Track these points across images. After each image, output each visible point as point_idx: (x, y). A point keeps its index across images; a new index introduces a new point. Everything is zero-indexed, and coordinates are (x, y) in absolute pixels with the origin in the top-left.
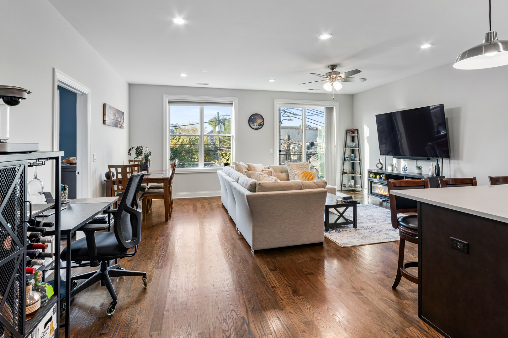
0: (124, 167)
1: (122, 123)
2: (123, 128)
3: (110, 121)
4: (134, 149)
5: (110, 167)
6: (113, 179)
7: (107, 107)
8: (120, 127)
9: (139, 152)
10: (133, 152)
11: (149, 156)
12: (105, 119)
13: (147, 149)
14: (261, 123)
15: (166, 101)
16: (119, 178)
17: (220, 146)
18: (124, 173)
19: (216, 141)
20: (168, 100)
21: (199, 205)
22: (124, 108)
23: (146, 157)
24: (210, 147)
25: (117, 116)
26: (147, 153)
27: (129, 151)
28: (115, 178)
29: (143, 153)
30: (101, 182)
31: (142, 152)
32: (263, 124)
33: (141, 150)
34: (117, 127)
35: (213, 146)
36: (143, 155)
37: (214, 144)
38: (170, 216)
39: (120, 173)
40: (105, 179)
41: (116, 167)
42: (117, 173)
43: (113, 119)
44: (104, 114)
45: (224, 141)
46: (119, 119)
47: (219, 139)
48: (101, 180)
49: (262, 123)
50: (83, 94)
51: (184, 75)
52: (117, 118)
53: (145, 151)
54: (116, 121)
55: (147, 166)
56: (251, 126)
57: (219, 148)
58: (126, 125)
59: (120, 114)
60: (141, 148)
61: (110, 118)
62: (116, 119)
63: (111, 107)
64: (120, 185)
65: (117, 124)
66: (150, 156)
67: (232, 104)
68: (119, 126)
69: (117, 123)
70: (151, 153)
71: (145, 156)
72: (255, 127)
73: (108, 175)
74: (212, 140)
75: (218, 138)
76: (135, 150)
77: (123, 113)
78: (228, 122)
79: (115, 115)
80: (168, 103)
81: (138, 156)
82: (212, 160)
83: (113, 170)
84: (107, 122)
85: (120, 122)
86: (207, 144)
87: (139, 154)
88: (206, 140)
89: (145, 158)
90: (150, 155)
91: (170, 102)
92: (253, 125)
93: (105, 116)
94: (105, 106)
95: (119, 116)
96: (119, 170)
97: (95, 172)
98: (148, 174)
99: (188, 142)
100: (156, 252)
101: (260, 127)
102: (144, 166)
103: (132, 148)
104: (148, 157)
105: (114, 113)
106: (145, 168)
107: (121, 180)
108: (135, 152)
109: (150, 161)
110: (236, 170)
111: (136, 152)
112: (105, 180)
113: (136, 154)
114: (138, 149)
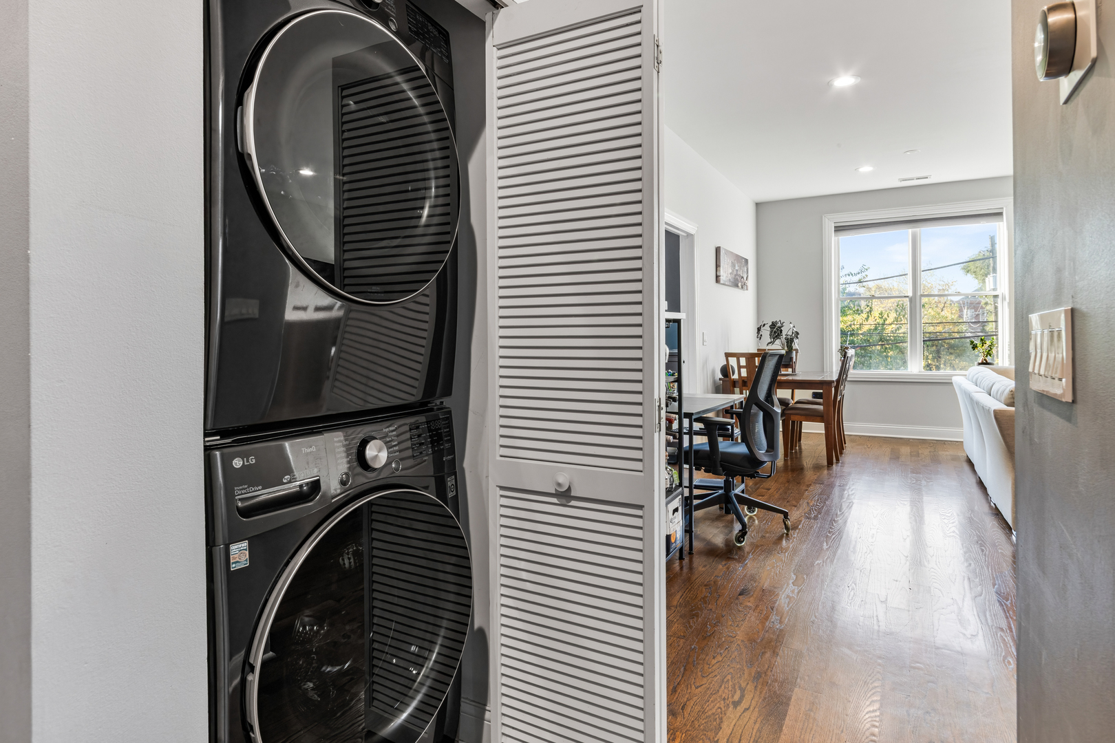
0: (750, 357)
1: (745, 279)
2: (747, 289)
3: (727, 277)
4: (767, 327)
5: (728, 355)
6: (733, 377)
7: (722, 252)
8: (742, 288)
9: (775, 332)
10: (766, 332)
11: (794, 340)
12: (718, 274)
13: (792, 326)
15: (829, 226)
16: (742, 375)
18: (749, 366)
20: (833, 225)
21: (905, 450)
22: (748, 251)
23: (790, 342)
25: (737, 268)
26: (790, 333)
27: (759, 329)
28: (736, 376)
29: (784, 333)
30: (714, 382)
31: (781, 331)
33: (780, 327)
34: (738, 286)
36: (784, 337)
38: (838, 460)
39: (743, 367)
40: (721, 376)
41: (737, 356)
42: (740, 367)
43: (730, 274)
44: (717, 266)
46: (740, 273)
48: (714, 378)
50: (690, 236)
51: (866, 169)
52: (737, 270)
53: (786, 331)
54: (736, 275)
55: (791, 359)
58: (751, 283)
59: (742, 263)
60: (779, 325)
61: (725, 273)
62: (735, 272)
63: (727, 252)
64: (744, 388)
65: (737, 283)
66: (796, 341)
67: (1001, 214)
68: (740, 284)
69: (737, 280)
70: (797, 333)
71: (787, 339)
73: (725, 371)
76: (769, 329)
77: (746, 261)
79: (733, 266)
80: (835, 231)
81: (774, 338)
83: (733, 361)
84: (723, 279)
85: (743, 277)
87: (776, 336)
89: (787, 342)
90: (797, 338)
91: (839, 229)
93: (718, 268)
94: (718, 250)
95: (740, 267)
96: (743, 361)
97: (705, 363)
98: (794, 375)
100: (806, 501)
102: (785, 361)
103: (764, 325)
104: (792, 340)
105: (732, 263)
106: (788, 364)
107: (746, 380)
108: (769, 333)
109: (797, 351)
111: (771, 332)
112: (720, 379)
113: (770, 335)
114: (773, 325)
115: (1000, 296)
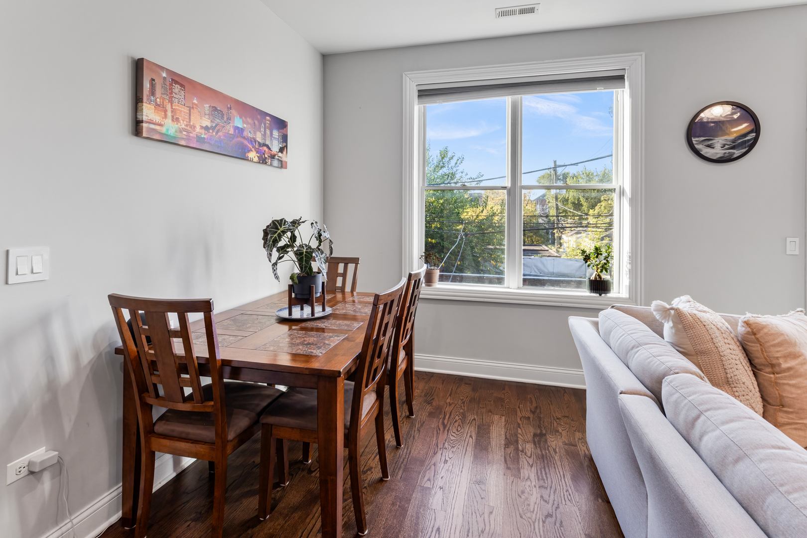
1: (275, 149)
12: (141, 117)
14: (745, 135)
15: (410, 90)
17: (558, 220)
19: (551, 211)
20: (416, 88)
23: (305, 259)
24: (540, 221)
25: (239, 124)
32: (756, 139)
35: (545, 219)
37: (547, 216)
43: (207, 129)
44: (138, 100)
45: (565, 211)
46: (255, 136)
47: (557, 208)
49: (748, 138)
52: (239, 129)
56: (697, 153)
57: (557, 224)
61: (177, 119)
62: (230, 131)
67: (621, 77)
71: (302, 254)
72: (717, 151)
74: (543, 210)
75: (555, 206)
77: (281, 123)
78: (573, 178)
79: (221, 116)
80: (419, 96)
82: (543, 243)
85: (265, 145)
86: (535, 216)
88: (533, 209)
91: (425, 94)
92: (709, 146)
93: (140, 104)
94: (138, 66)
95: (255, 127)
99: (499, 211)
101: (737, 153)
104: (308, 256)
106: (305, 297)
110: (675, 345)
112: (116, 349)
115: (617, 191)
